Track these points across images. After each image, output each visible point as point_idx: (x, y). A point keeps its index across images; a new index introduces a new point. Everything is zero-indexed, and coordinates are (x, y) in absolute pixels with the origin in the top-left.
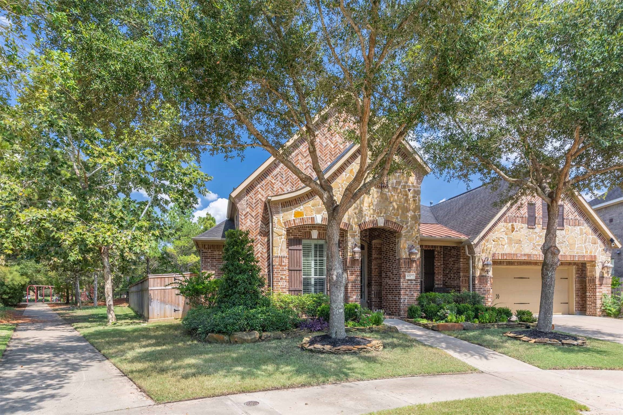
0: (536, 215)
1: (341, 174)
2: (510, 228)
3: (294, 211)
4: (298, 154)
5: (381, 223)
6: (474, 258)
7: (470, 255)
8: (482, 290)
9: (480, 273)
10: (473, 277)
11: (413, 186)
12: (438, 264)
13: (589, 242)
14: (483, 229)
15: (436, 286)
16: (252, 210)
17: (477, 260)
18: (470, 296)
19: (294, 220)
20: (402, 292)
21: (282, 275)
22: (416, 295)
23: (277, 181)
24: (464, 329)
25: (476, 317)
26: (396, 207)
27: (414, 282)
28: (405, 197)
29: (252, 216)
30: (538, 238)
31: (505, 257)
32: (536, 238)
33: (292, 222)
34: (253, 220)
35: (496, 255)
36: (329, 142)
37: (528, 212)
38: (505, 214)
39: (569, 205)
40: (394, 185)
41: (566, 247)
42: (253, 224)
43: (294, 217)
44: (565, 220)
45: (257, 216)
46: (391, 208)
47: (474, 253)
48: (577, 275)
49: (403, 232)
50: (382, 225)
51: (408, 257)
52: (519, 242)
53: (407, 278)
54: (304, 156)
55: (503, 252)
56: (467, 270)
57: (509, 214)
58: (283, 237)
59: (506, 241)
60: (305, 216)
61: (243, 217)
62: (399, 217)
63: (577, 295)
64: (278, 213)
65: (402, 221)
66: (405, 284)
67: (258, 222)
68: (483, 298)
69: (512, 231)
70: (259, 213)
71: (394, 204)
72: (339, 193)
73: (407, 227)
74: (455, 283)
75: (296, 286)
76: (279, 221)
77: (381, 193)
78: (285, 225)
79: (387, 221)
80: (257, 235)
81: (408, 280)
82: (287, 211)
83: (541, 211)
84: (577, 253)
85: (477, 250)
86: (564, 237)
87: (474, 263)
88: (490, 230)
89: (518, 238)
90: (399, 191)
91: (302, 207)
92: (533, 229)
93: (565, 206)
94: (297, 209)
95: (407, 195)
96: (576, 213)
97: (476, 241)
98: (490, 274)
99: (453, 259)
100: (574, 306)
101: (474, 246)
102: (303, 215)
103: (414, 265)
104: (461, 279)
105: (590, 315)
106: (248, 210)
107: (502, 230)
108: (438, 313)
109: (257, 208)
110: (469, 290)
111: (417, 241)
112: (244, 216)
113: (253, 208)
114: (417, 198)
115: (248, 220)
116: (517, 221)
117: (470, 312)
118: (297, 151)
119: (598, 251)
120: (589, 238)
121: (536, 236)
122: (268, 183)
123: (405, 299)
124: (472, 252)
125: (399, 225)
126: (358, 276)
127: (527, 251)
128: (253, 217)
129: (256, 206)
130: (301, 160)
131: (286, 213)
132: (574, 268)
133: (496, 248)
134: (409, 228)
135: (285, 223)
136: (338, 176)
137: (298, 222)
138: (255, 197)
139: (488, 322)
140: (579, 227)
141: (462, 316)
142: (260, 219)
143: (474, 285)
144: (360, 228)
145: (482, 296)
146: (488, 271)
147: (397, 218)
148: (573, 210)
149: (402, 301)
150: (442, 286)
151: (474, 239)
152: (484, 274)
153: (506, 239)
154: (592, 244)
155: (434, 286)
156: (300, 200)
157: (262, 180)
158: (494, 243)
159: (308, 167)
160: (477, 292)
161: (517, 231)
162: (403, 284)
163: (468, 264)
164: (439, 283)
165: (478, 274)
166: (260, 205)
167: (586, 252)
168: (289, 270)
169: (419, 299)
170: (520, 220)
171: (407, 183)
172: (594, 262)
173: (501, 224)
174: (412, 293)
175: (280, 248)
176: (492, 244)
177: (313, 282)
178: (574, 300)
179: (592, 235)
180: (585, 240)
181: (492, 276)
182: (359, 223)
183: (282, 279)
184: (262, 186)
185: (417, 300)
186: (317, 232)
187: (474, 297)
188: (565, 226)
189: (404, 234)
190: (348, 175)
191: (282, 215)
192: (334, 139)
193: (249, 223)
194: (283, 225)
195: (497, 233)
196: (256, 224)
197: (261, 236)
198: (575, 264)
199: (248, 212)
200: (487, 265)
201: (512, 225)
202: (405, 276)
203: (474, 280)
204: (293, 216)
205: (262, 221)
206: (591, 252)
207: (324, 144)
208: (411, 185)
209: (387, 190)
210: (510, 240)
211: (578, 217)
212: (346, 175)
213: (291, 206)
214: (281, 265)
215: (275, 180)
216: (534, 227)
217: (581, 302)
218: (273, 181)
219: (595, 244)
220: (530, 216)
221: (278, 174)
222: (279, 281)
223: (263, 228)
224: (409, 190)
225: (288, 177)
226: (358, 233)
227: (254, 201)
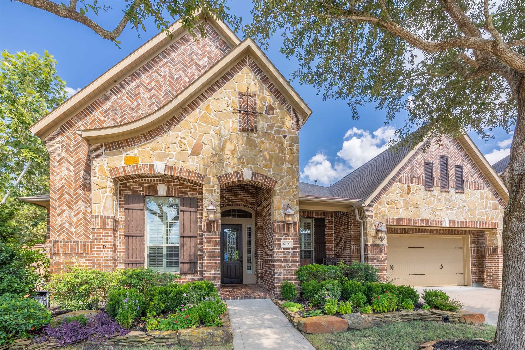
0: (434, 176)
1: (193, 110)
2: (406, 189)
3: (124, 155)
4: (139, 86)
5: (247, 175)
6: (365, 223)
7: (361, 221)
8: (375, 261)
9: (373, 241)
10: (365, 245)
11: (290, 132)
12: (329, 233)
13: (490, 207)
14: (376, 189)
15: (327, 256)
16: (69, 155)
17: (368, 225)
18: (361, 269)
19: (124, 168)
20: (277, 264)
21: (106, 242)
22: (295, 267)
23: (109, 118)
24: (349, 329)
25: (369, 301)
26: (268, 157)
27: (292, 252)
28: (279, 145)
29: (70, 163)
30: (436, 201)
31: (401, 223)
32: (434, 202)
33: (121, 170)
34: (72, 168)
35: (391, 221)
36: (182, 74)
37: (426, 172)
38: (399, 173)
39: (469, 166)
40: (265, 129)
41: (466, 212)
42: (72, 174)
43: (125, 163)
44: (465, 183)
45: (77, 163)
46: (261, 158)
47: (366, 218)
48: (473, 245)
49: (277, 188)
50: (250, 179)
51: (284, 220)
52: (416, 205)
53: (283, 246)
54: (147, 89)
55: (399, 217)
56: (358, 238)
57: (404, 173)
58: (108, 190)
59: (402, 204)
60: (140, 163)
61: (56, 164)
62: (271, 169)
63: (473, 266)
64: (100, 156)
65: (275, 175)
66: (281, 254)
67: (80, 171)
68: (377, 271)
69: (409, 194)
70: (80, 159)
71: (266, 153)
72: (190, 135)
73: (282, 182)
74: (346, 253)
75: (134, 257)
76: (102, 168)
77: (248, 138)
78: (111, 174)
79: (255, 174)
80: (77, 189)
81: (284, 249)
82: (115, 155)
83: (439, 172)
84: (478, 219)
85: (368, 214)
86: (464, 201)
87: (365, 229)
88: (383, 190)
89: (415, 201)
90: (272, 137)
91: (136, 151)
92: (430, 191)
93: (464, 168)
94: (128, 153)
95: (282, 143)
96: (476, 176)
97: (367, 202)
98: (385, 242)
99: (343, 227)
100: (471, 277)
101: (365, 209)
102: (137, 161)
103: (292, 230)
104: (352, 248)
105: (492, 288)
106: (64, 154)
107: (397, 192)
108: (315, 295)
109: (77, 153)
110: (361, 261)
111: (295, 201)
112: (58, 162)
113: (71, 152)
114: (294, 148)
115: (64, 169)
116: (414, 182)
117: (360, 294)
118: (137, 82)
119: (499, 217)
120: (490, 203)
121: (434, 200)
122: (95, 120)
123: (281, 273)
124: (363, 216)
125: (271, 179)
126: (218, 244)
127: (425, 215)
128: (72, 165)
129: (76, 149)
130: (143, 93)
131: (111, 158)
132: (469, 237)
133: (390, 212)
134: (284, 184)
135: (110, 171)
136: (189, 113)
137: (130, 171)
138: (74, 138)
139: (386, 310)
140: (479, 191)
141: (347, 303)
142: (83, 167)
143: (366, 255)
144: (219, 181)
145: (376, 268)
146: (381, 239)
147: (269, 171)
148: (473, 171)
149: (276, 275)
150: (333, 256)
151: (365, 200)
152: (378, 242)
153: (401, 202)
154: (493, 209)
155: (325, 257)
156: (134, 142)
157: (86, 116)
158: (388, 206)
159: (154, 103)
160: (370, 264)
161: (413, 193)
162: (278, 254)
163: (359, 232)
164: (331, 253)
165: (370, 241)
166: (83, 149)
167: (488, 218)
168: (125, 236)
169: (298, 273)
170: (417, 181)
171: (281, 127)
172: (494, 231)
173: (395, 185)
174: (290, 265)
175: (103, 205)
176: (385, 207)
177: (164, 252)
178: (471, 270)
179: (493, 200)
180: (486, 205)
181: (387, 245)
182: (219, 175)
183: (104, 247)
184: (86, 123)
185: (296, 274)
186: (166, 187)
187: (366, 269)
188: (465, 189)
189: (278, 191)
190: (203, 112)
191: (105, 160)
192: (189, 71)
193: (65, 172)
194: (108, 174)
195: (391, 194)
196: (76, 174)
197: (84, 190)
198: (471, 232)
199: (64, 157)
200: (381, 231)
201: (408, 186)
202: (280, 244)
203: (366, 249)
204: (123, 162)
205: (85, 171)
206: (492, 219)
207: (176, 76)
208: (287, 130)
209: (255, 135)
210: (406, 203)
211: (477, 179)
212: (200, 112)
213: (120, 148)
214: (104, 229)
215: (105, 117)
216: (432, 189)
217: (477, 273)
218: (103, 119)
219: (496, 209)
220: (427, 176)
221: (109, 109)
222: (101, 251)
223: (86, 179)
224: (285, 137)
225: (125, 114)
226: (217, 189)
227: (73, 143)
